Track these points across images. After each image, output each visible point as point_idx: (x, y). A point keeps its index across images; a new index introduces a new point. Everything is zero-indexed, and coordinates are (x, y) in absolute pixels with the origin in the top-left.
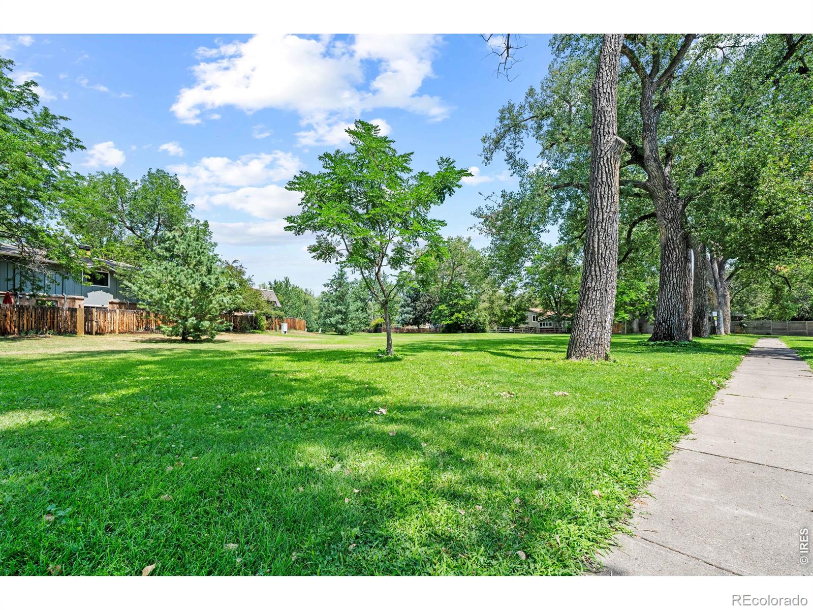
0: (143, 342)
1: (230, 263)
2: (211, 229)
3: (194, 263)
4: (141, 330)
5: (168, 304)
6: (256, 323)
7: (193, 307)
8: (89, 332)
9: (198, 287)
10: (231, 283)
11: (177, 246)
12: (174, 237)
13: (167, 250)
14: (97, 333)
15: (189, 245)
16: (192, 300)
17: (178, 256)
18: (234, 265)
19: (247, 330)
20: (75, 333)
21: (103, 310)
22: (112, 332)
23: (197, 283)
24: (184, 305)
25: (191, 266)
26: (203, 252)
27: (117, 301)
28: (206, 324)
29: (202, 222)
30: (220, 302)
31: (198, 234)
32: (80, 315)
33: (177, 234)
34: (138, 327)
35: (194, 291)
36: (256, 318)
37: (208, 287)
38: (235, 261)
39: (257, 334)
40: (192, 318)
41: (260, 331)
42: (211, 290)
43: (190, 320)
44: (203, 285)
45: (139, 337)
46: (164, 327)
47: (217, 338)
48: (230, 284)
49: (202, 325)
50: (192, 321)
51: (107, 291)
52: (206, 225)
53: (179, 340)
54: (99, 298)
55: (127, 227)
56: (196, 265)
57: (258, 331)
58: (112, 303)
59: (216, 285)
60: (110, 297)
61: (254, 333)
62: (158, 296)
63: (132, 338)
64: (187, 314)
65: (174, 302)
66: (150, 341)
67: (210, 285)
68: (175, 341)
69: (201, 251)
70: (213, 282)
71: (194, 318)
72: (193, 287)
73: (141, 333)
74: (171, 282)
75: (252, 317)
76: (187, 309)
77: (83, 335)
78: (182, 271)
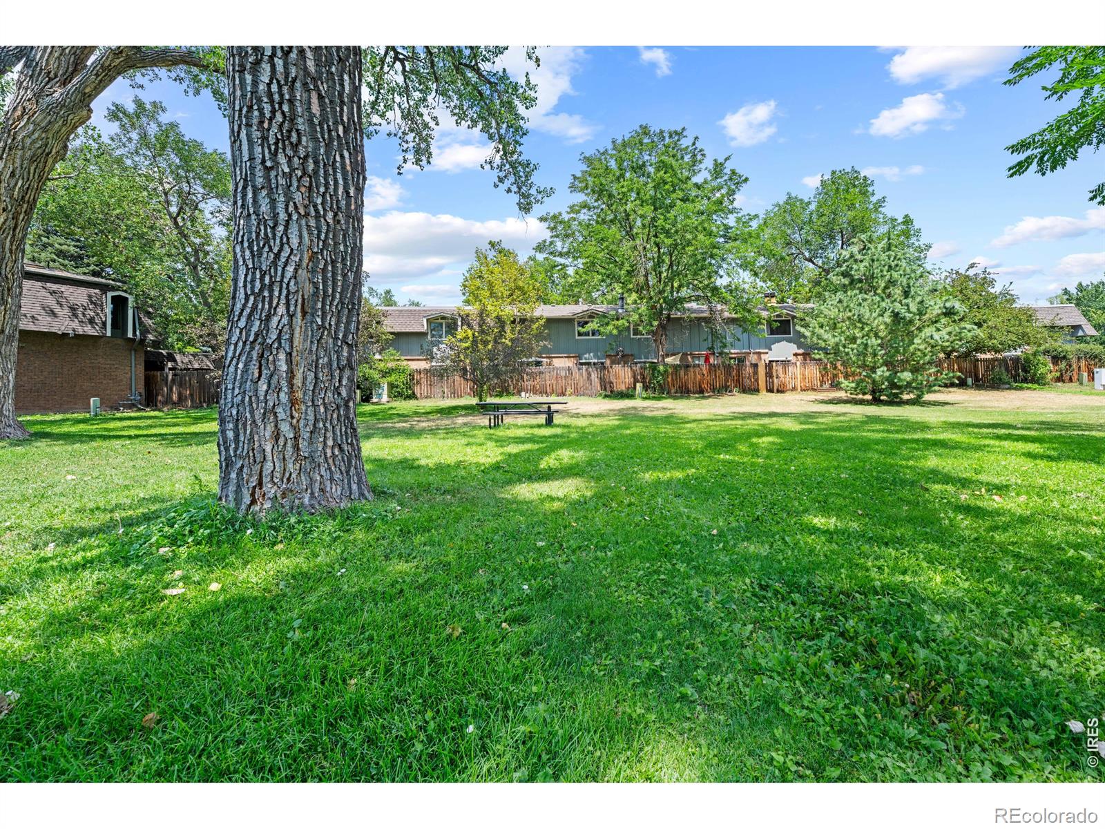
0: (823, 402)
1: (962, 271)
2: (917, 225)
3: (883, 285)
4: (827, 386)
5: (847, 350)
6: (1026, 371)
7: (883, 352)
8: (770, 390)
9: (888, 320)
10: (948, 305)
11: (855, 267)
12: (852, 256)
13: (845, 274)
14: (778, 391)
15: (873, 261)
16: (879, 341)
17: (860, 281)
18: (971, 273)
19: (1004, 383)
20: (758, 391)
21: (785, 363)
22: (794, 389)
23: (888, 313)
24: (870, 350)
25: (879, 291)
26: (897, 265)
27: (801, 351)
28: (906, 376)
29: (900, 220)
30: (929, 340)
31: (889, 239)
32: (762, 371)
33: (855, 249)
34: (822, 382)
35: (882, 327)
36: (1027, 360)
37: (904, 318)
38: (972, 266)
39: (1028, 391)
40: (882, 369)
41: (1036, 386)
42: (911, 322)
43: (879, 372)
44: (896, 315)
45: (821, 396)
46: (845, 383)
47: (928, 397)
48: (945, 308)
49: (900, 379)
50: (882, 372)
51: (790, 341)
52: (908, 221)
53: (867, 401)
54: (784, 350)
55: (806, 259)
56: (886, 287)
57: (1030, 385)
58: (796, 355)
59: (920, 313)
60: (793, 348)
61: (1021, 389)
62: (833, 340)
63: (812, 396)
64: (875, 362)
65: (855, 346)
66: (831, 402)
67: (907, 314)
68: (861, 402)
69: (893, 264)
70: (914, 308)
71: (885, 369)
72: (882, 323)
73: (826, 390)
74: (849, 318)
75: (1016, 360)
76: (875, 355)
77: (764, 392)
78: (864, 300)
